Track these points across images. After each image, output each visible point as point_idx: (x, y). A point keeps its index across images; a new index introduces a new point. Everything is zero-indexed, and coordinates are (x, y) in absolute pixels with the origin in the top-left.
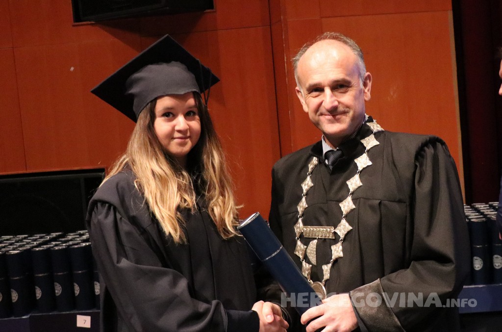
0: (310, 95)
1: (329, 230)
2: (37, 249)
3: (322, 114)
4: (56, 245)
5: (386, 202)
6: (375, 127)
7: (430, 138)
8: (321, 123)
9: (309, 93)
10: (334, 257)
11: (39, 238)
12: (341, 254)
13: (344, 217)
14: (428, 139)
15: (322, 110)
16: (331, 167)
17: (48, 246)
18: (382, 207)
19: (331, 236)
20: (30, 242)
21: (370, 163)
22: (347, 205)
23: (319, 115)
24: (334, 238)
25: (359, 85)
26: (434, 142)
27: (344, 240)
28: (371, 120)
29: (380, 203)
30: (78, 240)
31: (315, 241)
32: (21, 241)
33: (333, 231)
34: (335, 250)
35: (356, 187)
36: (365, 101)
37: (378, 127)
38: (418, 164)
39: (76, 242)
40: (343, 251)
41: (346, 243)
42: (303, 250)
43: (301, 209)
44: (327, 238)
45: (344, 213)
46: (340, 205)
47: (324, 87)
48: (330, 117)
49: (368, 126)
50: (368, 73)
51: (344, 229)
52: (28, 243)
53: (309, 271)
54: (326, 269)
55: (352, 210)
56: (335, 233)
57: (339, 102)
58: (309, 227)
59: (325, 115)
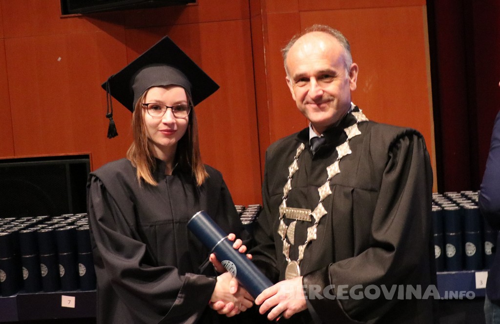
0: (297, 84)
1: (306, 212)
2: (25, 231)
3: (307, 103)
4: (43, 228)
5: (359, 190)
6: (360, 117)
7: (407, 131)
8: (307, 112)
9: (297, 83)
10: (308, 239)
11: (26, 221)
12: (315, 237)
13: (321, 202)
14: (405, 131)
15: (308, 99)
16: (314, 153)
17: (35, 229)
18: (355, 194)
19: (308, 219)
20: (17, 225)
21: (350, 152)
22: (325, 190)
23: (305, 104)
24: (310, 220)
25: (344, 75)
26: (410, 134)
27: (319, 223)
28: (356, 110)
29: (353, 191)
30: (64, 223)
31: (295, 222)
32: (9, 223)
33: (310, 214)
34: (310, 232)
35: (334, 174)
36: (351, 91)
37: (362, 117)
38: (391, 155)
39: (61, 225)
40: (318, 233)
41: (321, 226)
42: (284, 230)
43: (286, 191)
44: (304, 220)
45: (322, 198)
46: (319, 190)
47: (310, 77)
48: (315, 106)
49: (353, 116)
50: (354, 64)
51: (320, 212)
52: (16, 226)
53: (288, 250)
54: (302, 249)
55: (329, 196)
56: (312, 217)
57: (324, 91)
58: (291, 208)
59: (311, 104)
